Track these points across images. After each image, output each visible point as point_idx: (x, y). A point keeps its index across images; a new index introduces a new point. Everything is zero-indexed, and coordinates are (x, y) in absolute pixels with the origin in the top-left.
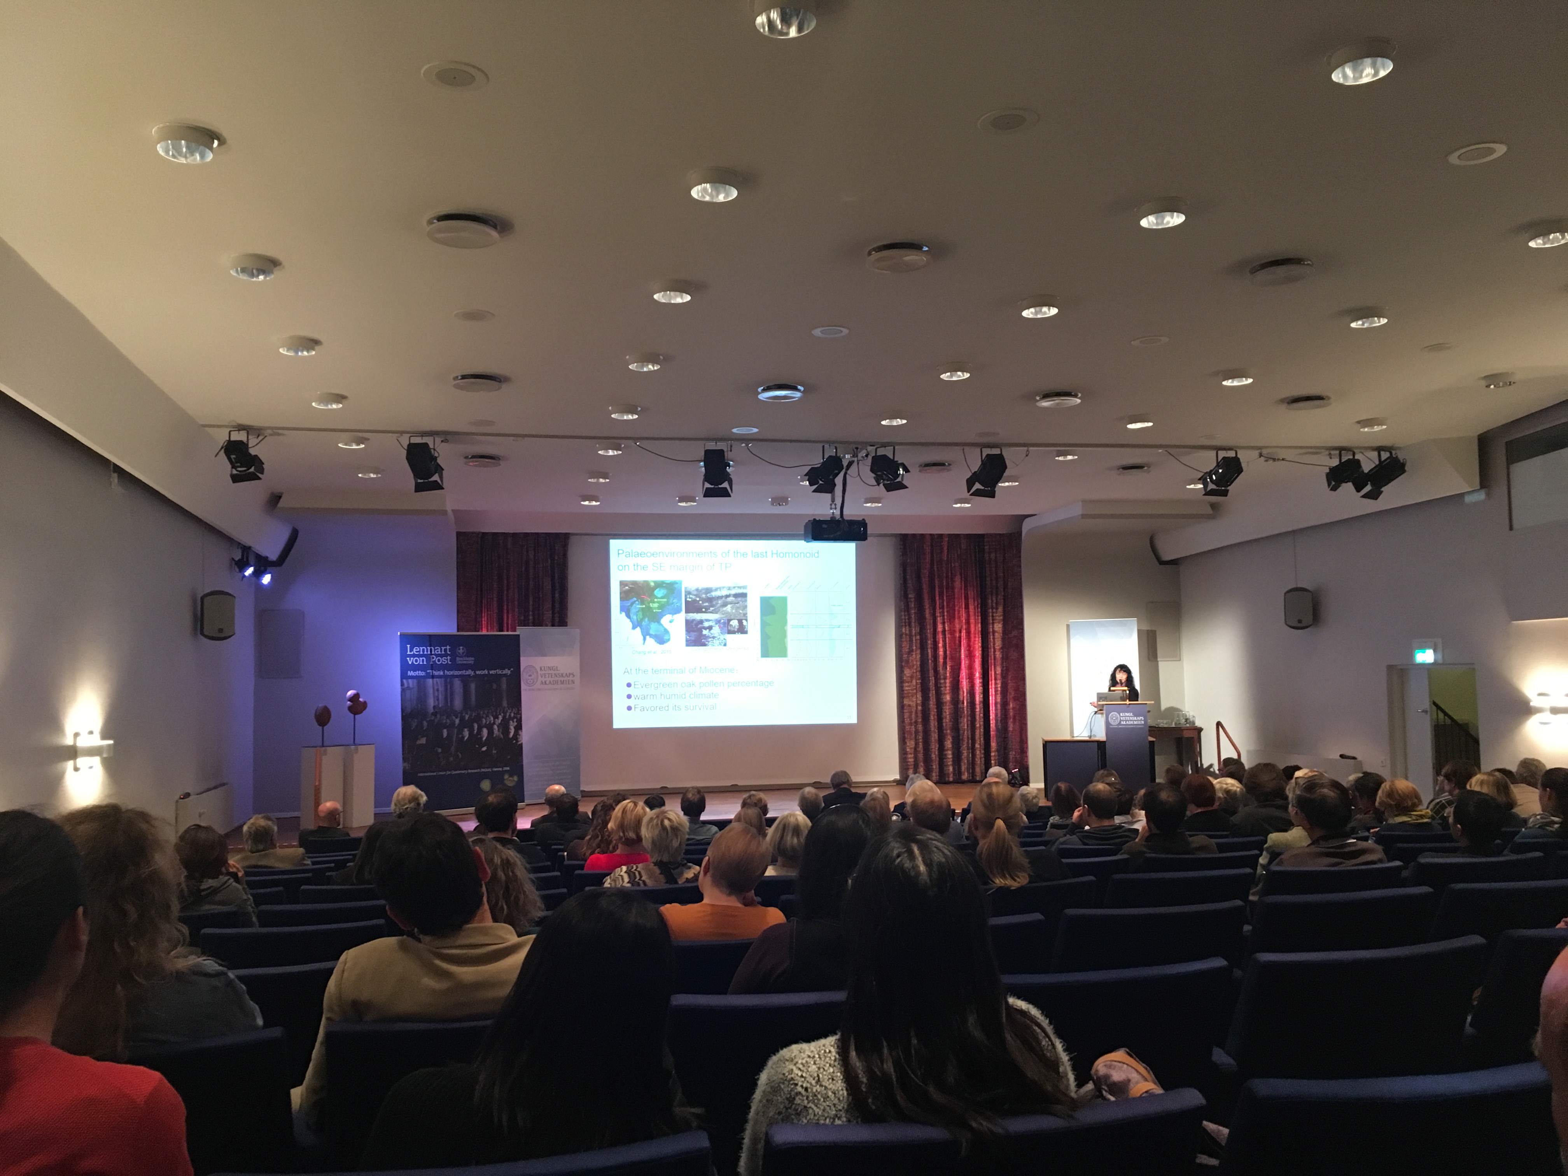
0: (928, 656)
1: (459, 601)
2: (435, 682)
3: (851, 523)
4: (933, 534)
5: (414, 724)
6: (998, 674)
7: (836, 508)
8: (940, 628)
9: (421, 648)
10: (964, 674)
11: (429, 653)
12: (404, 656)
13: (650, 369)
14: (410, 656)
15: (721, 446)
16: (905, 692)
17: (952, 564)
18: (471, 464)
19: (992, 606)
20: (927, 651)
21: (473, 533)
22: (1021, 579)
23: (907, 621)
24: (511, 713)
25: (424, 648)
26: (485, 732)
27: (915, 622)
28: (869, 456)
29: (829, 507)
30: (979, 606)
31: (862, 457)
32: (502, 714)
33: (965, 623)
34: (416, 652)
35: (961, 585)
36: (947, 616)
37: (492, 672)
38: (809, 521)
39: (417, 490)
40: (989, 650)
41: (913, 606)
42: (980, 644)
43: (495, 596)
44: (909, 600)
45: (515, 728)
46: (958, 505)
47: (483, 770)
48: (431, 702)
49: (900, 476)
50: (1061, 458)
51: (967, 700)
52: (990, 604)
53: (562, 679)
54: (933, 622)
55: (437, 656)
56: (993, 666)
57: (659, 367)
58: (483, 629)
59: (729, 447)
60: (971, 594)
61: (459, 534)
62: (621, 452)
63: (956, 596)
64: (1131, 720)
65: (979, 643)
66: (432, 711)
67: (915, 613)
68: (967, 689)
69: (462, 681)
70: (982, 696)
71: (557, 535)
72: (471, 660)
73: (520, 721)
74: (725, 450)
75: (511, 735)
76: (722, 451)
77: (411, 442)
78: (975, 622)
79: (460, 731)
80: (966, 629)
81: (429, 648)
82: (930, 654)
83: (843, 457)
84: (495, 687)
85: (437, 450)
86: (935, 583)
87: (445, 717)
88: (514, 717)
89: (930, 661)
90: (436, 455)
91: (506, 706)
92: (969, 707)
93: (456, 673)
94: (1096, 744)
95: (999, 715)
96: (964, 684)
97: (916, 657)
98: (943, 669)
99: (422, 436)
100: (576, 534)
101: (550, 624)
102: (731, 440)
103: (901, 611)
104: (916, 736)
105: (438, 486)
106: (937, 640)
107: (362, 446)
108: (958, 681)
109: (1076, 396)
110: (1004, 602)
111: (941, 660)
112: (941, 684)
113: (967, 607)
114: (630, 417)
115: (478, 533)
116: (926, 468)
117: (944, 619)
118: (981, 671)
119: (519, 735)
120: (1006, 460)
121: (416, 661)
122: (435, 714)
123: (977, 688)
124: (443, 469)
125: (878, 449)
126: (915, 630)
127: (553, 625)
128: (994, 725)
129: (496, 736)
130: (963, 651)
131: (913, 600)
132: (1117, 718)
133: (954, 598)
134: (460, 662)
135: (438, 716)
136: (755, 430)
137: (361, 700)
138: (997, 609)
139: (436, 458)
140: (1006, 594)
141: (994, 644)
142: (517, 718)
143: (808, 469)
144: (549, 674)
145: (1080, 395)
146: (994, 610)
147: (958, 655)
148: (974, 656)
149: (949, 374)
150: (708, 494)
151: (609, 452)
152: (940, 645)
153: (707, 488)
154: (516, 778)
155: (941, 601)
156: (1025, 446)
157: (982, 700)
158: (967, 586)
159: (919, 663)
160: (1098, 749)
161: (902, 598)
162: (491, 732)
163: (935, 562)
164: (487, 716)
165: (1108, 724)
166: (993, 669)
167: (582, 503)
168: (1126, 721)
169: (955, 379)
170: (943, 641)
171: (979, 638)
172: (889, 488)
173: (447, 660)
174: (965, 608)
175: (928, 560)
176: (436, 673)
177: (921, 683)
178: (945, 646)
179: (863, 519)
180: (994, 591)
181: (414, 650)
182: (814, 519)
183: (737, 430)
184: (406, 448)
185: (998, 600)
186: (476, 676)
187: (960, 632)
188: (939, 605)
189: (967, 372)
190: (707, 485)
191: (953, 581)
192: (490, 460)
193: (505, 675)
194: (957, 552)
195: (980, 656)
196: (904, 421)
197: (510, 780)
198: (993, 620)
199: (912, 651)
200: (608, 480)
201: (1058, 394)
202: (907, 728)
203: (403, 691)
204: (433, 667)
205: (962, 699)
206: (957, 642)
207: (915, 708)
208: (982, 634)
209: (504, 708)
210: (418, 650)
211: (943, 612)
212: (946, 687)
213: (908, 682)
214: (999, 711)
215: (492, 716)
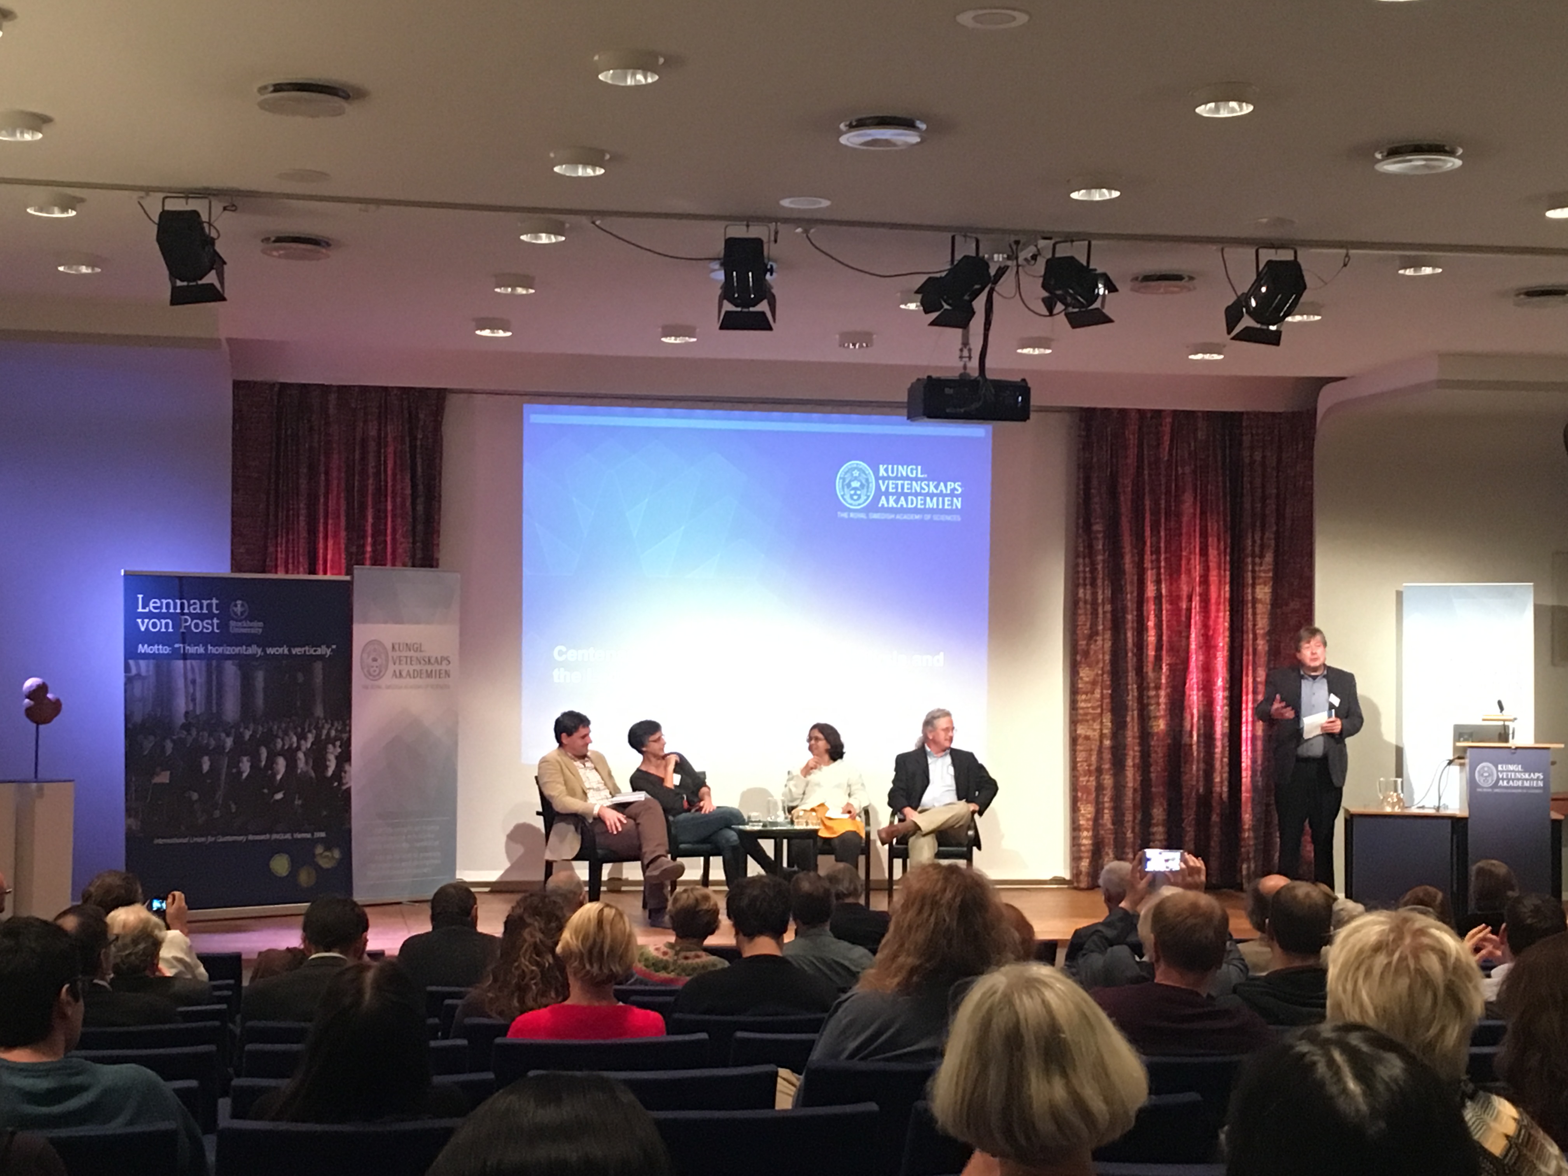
0: (1126, 645)
1: (235, 514)
2: (189, 667)
3: (1001, 386)
4: (1144, 410)
5: (148, 744)
6: (1260, 683)
7: (970, 358)
8: (1151, 591)
9: (164, 601)
10: (1195, 680)
11: (178, 611)
12: (131, 616)
13: (640, 81)
14: (143, 616)
15: (756, 232)
16: (1081, 711)
17: (1179, 468)
18: (275, 253)
19: (1253, 551)
20: (1125, 634)
21: (262, 384)
22: (1311, 502)
23: (1088, 575)
24: (330, 729)
25: (170, 601)
26: (281, 764)
27: (1103, 578)
28: (1039, 258)
29: (958, 353)
30: (1228, 550)
31: (1026, 259)
32: (314, 731)
33: (1200, 582)
34: (155, 608)
35: (1195, 509)
36: (1165, 567)
37: (296, 651)
38: (919, 380)
39: (175, 301)
40: (1245, 637)
41: (1100, 547)
42: (1227, 624)
43: (302, 505)
44: (1093, 536)
45: (337, 758)
46: (1199, 356)
47: (275, 836)
48: (181, 705)
49: (1099, 300)
50: (1409, 272)
51: (1199, 730)
52: (1250, 548)
53: (429, 668)
54: (1138, 580)
55: (194, 616)
56: (1250, 668)
57: (656, 78)
58: (279, 569)
59: (773, 234)
60: (1213, 527)
61: (237, 385)
62: (563, 239)
63: (1184, 531)
64: (1518, 779)
65: (1224, 621)
66: (182, 720)
67: (1104, 561)
68: (1198, 711)
69: (240, 667)
70: (1227, 724)
71: (423, 392)
72: (257, 627)
73: (347, 745)
74: (765, 239)
75: (330, 772)
76: (758, 242)
77: (166, 208)
78: (1220, 581)
79: (235, 763)
80: (1200, 595)
81: (178, 602)
82: (1130, 641)
83: (989, 259)
84: (300, 678)
85: (215, 224)
86: (1143, 504)
87: (206, 734)
88: (336, 739)
89: (1130, 654)
90: (214, 234)
91: (322, 715)
92: (1202, 745)
93: (229, 650)
94: (1450, 821)
95: (1259, 762)
96: (1194, 697)
97: (1103, 644)
98: (1154, 670)
99: (187, 198)
100: (461, 391)
101: (410, 564)
102: (776, 220)
103: (1077, 556)
104: (1097, 797)
105: (214, 295)
106: (1145, 613)
107: (72, 213)
108: (1183, 693)
109: (1452, 153)
110: (1277, 546)
111: (1151, 653)
112: (1148, 697)
113: (1204, 552)
114: (589, 172)
115: (273, 385)
116: (1145, 284)
117: (1159, 574)
118: (1227, 676)
119: (345, 772)
120: (1305, 273)
121: (154, 625)
122: (186, 727)
123: (1219, 708)
124: (225, 263)
125: (1058, 246)
126: (1103, 593)
127: (414, 566)
128: (1249, 779)
129: (302, 771)
130: (1193, 636)
131: (1100, 536)
132: (1491, 775)
133: (1181, 534)
134: (237, 631)
135: (194, 732)
136: (825, 203)
137: (50, 696)
138: (1262, 556)
139: (212, 242)
140: (1281, 530)
141: (1254, 625)
142: (341, 739)
143: (922, 279)
144: (406, 657)
145: (1460, 151)
146: (1257, 560)
147: (1184, 643)
148: (1215, 647)
149: (1212, 105)
150: (729, 323)
151: (541, 238)
152: (1151, 624)
153: (727, 313)
154: (337, 854)
155: (1154, 538)
156: (1342, 247)
157: (1227, 730)
158: (1206, 513)
159: (1107, 657)
160: (1452, 833)
161: (1080, 531)
162: (291, 764)
163: (1146, 462)
164: (286, 733)
165: (1472, 784)
166: (1250, 672)
167: (478, 332)
168: (1508, 780)
169: (1224, 114)
170: (1156, 616)
171: (1225, 611)
172: (1076, 322)
173: (212, 625)
174: (1201, 555)
175: (1132, 460)
176: (191, 650)
177: (1112, 696)
178: (1159, 626)
179: (1024, 380)
180: (1258, 524)
181: (151, 605)
182: (929, 377)
183: (791, 202)
184: (156, 220)
185: (1265, 541)
186: (266, 657)
187: (1190, 599)
188: (1151, 547)
189: (1247, 102)
190: (728, 307)
191: (1179, 502)
192: (309, 247)
193: (321, 657)
194: (1190, 446)
195: (1226, 648)
196: (1116, 194)
197: (327, 857)
198: (1254, 578)
199: (1097, 634)
200: (532, 291)
201: (1418, 149)
202: (1083, 780)
203: (129, 681)
204: (185, 637)
205: (1188, 727)
206: (1183, 619)
207: (1098, 743)
208: (1231, 605)
209: (319, 718)
210: (159, 605)
211: (1158, 561)
212: (1158, 704)
213: (1086, 694)
214: (1259, 753)
215: (295, 734)
